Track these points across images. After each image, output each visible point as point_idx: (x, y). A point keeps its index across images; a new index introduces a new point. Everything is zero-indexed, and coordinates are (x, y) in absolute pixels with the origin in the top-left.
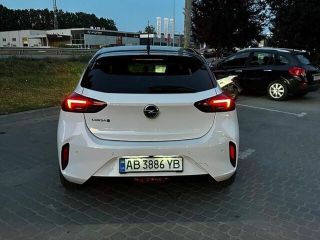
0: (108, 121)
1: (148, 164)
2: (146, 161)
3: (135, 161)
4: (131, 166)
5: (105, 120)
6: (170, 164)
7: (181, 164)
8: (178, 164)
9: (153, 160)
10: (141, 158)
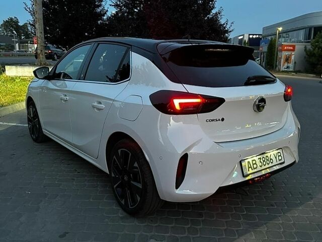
0: (223, 120)
1: (262, 161)
2: (260, 158)
3: (253, 161)
4: (251, 167)
5: (219, 120)
6: (276, 158)
7: (282, 155)
8: (280, 156)
9: (265, 156)
10: (256, 156)
